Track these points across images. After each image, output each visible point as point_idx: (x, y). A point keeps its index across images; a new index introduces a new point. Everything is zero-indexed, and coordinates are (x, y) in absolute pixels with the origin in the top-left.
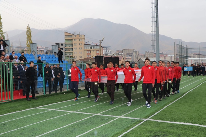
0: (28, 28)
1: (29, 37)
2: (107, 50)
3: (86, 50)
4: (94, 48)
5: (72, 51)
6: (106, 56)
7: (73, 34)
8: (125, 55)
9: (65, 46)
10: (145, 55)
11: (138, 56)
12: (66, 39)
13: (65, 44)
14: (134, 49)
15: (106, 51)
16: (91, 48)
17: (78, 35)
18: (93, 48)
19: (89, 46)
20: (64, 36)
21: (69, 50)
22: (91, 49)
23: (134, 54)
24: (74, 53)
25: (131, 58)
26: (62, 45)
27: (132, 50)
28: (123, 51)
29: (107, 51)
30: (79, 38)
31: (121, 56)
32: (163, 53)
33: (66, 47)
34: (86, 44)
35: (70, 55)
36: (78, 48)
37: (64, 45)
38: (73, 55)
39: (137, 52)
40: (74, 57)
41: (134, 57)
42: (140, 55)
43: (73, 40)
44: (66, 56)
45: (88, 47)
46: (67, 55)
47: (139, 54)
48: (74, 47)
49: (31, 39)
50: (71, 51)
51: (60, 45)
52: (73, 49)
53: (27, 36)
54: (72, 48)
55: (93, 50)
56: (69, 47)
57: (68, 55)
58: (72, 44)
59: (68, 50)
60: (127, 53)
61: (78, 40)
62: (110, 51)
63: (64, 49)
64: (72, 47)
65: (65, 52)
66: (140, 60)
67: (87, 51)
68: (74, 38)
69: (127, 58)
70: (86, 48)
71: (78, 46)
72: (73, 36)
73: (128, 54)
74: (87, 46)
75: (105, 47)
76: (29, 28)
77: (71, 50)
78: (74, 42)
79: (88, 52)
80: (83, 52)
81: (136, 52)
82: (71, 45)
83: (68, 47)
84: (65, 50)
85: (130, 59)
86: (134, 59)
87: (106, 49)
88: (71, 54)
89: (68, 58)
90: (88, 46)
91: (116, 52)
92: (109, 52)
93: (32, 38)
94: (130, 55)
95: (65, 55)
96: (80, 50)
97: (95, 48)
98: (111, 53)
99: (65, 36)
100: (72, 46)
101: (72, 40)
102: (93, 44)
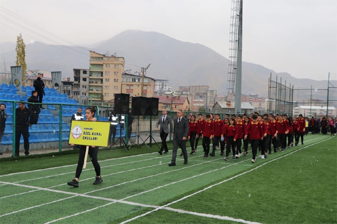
0: (20, 40)
1: (21, 56)
2: (163, 85)
3: (126, 83)
4: (139, 81)
5: (101, 85)
6: (160, 95)
7: (104, 55)
8: (194, 96)
9: (90, 75)
10: (227, 97)
11: (215, 98)
12: (92, 63)
13: (90, 72)
14: (208, 87)
15: (161, 87)
16: (134, 80)
17: (113, 56)
18: (137, 81)
19: (131, 76)
20: (89, 58)
21: (97, 83)
22: (134, 83)
23: (209, 95)
24: (104, 87)
25: (202, 100)
26: (85, 72)
27: (206, 87)
28: (191, 89)
29: (163, 88)
30: (115, 62)
31: (186, 96)
32: (257, 95)
33: (91, 77)
34: (126, 74)
35: (97, 90)
36: (112, 80)
37: (88, 72)
38: (102, 91)
39: (215, 92)
40: (104, 94)
41: (208, 100)
42: (218, 96)
43: (104, 65)
44: (91, 92)
45: (128, 79)
46: (92, 90)
47: (216, 96)
48: (104, 77)
49: (24, 60)
50: (99, 84)
51: (82, 72)
52: (104, 80)
53: (16, 53)
54: (102, 80)
55: (138, 84)
56: (96, 77)
57: (95, 91)
58: (102, 73)
59: (94, 81)
60: (197, 92)
61: (112, 66)
62: (169, 88)
63: (88, 80)
64: (102, 78)
65: (90, 86)
66: (216, 106)
67: (127, 85)
68: (106, 62)
69: (196, 100)
70: (125, 80)
71: (112, 77)
72: (104, 58)
73: (197, 94)
74: (127, 76)
75: (160, 80)
76: (22, 40)
77: (100, 82)
78: (105, 69)
79: (128, 88)
80: (119, 87)
81: (213, 91)
82: (100, 74)
83: (94, 76)
84: (90, 82)
85: (202, 102)
86: (208, 103)
87: (161, 84)
88: (100, 89)
89: (93, 96)
90: (129, 76)
91: (178, 90)
92: (167, 89)
93: (26, 58)
94: (201, 97)
95: (90, 90)
96: (116, 84)
97: (141, 81)
98: (170, 91)
99: (91, 57)
100: (102, 76)
101: (102, 65)
102: (137, 74)
